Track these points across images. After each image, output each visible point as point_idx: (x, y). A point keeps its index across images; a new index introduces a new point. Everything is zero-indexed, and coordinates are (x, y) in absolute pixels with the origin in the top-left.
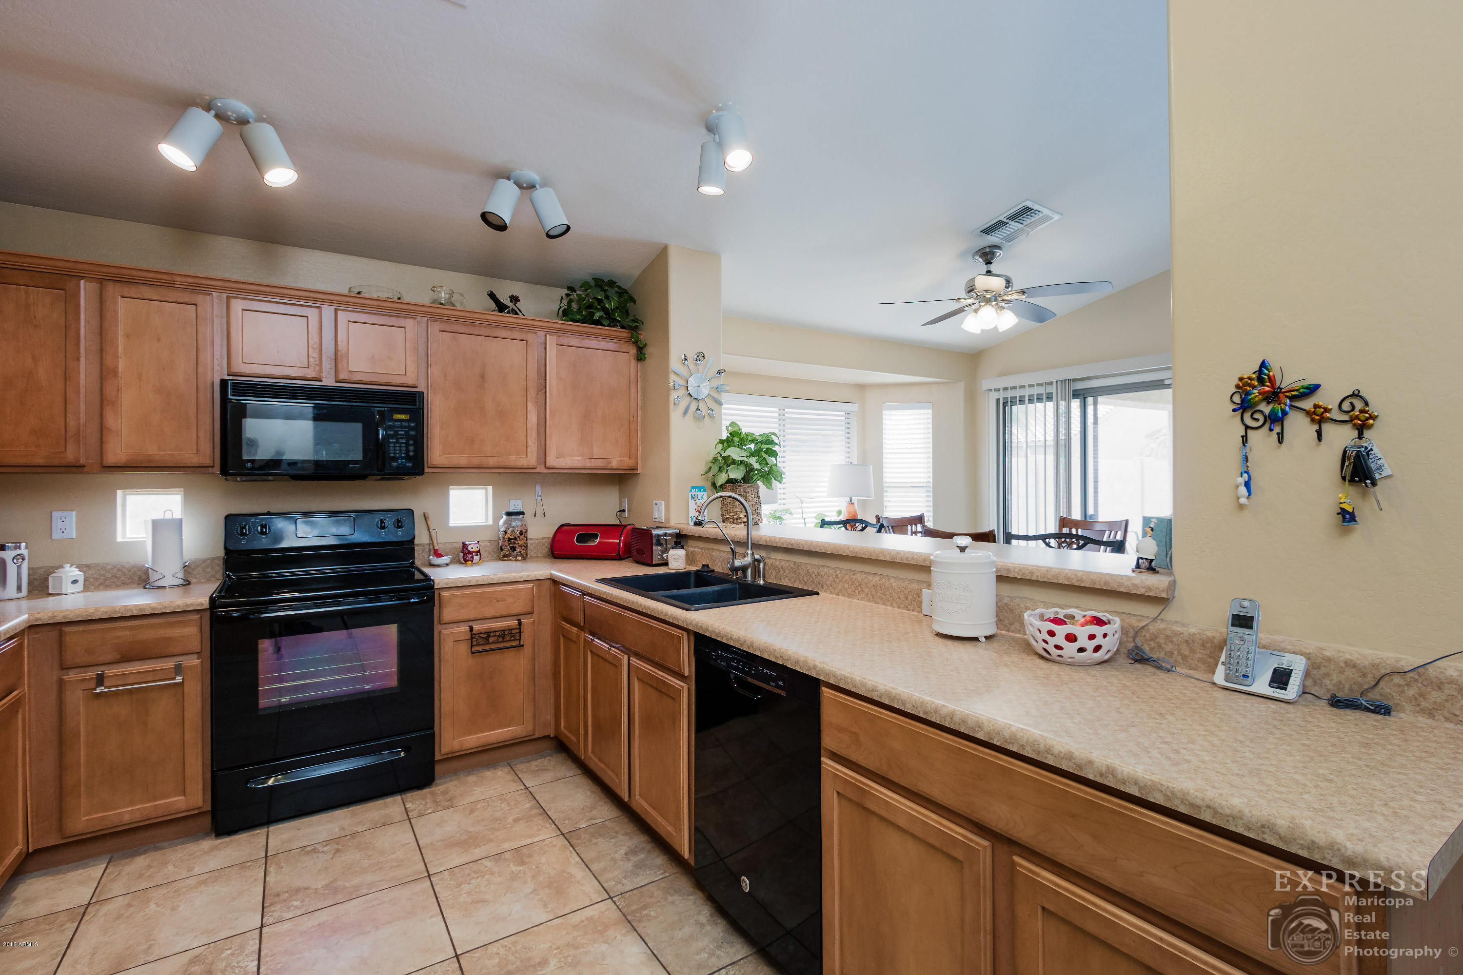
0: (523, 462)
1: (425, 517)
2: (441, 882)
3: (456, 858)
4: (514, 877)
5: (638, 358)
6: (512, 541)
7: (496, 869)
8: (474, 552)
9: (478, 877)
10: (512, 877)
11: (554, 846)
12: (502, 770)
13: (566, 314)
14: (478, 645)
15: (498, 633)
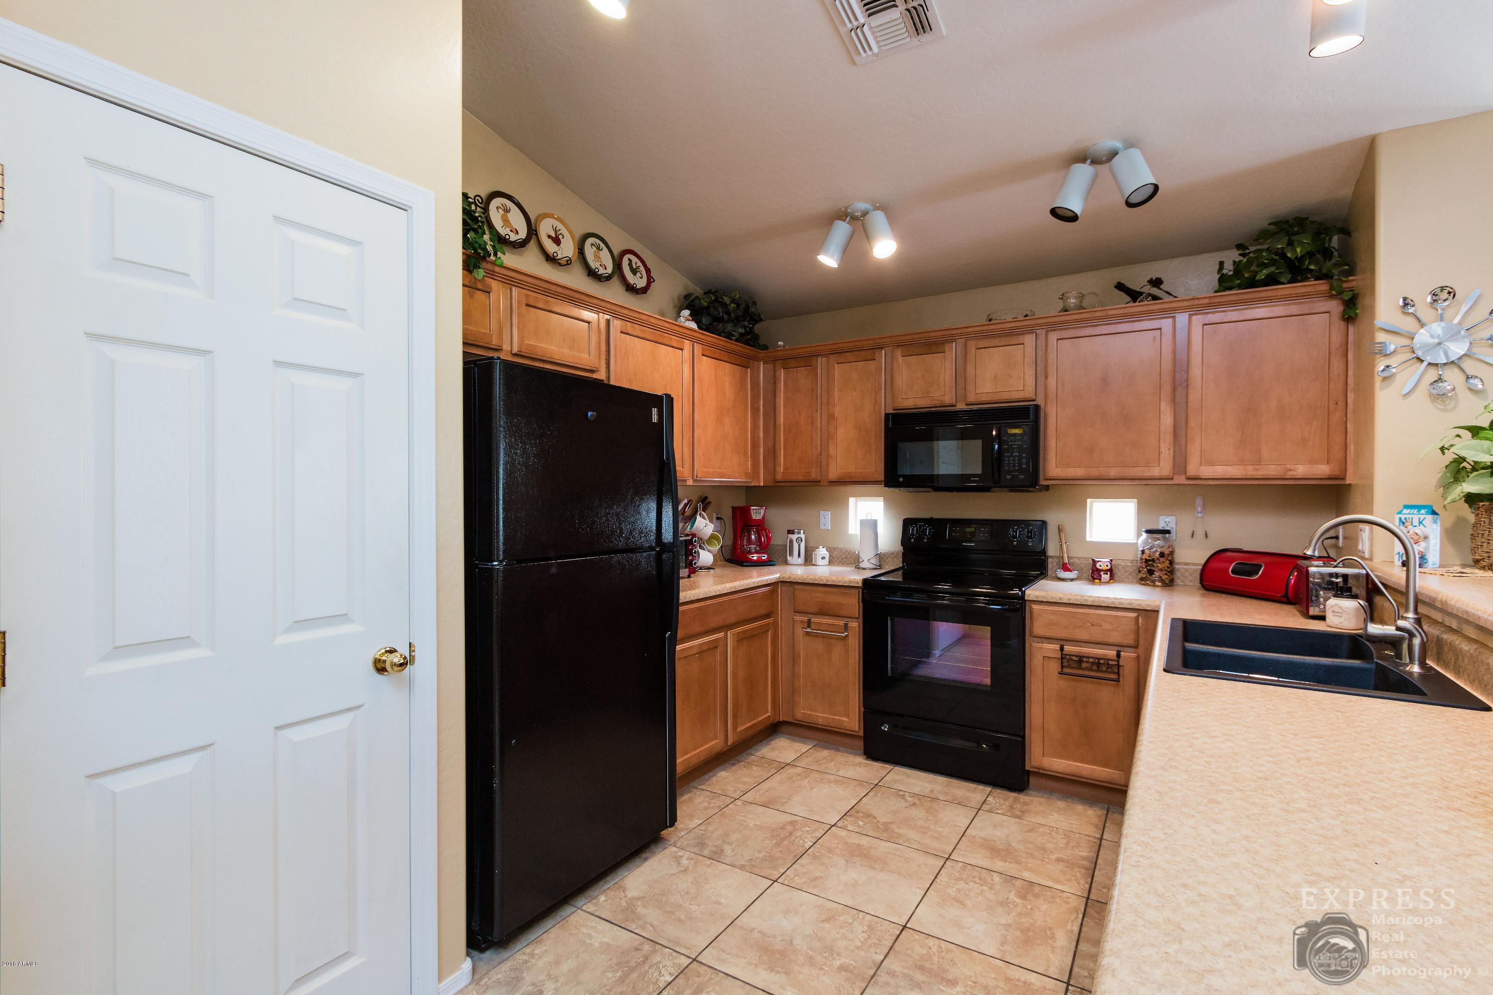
0: (1156, 472)
1: (1060, 530)
2: (950, 869)
3: (979, 859)
4: (1004, 903)
5: (1343, 316)
6: (1150, 563)
7: (997, 887)
8: (1103, 570)
9: (978, 883)
10: (1003, 902)
11: (1067, 903)
12: (1095, 811)
13: (1225, 283)
14: (1069, 667)
15: (1091, 660)
